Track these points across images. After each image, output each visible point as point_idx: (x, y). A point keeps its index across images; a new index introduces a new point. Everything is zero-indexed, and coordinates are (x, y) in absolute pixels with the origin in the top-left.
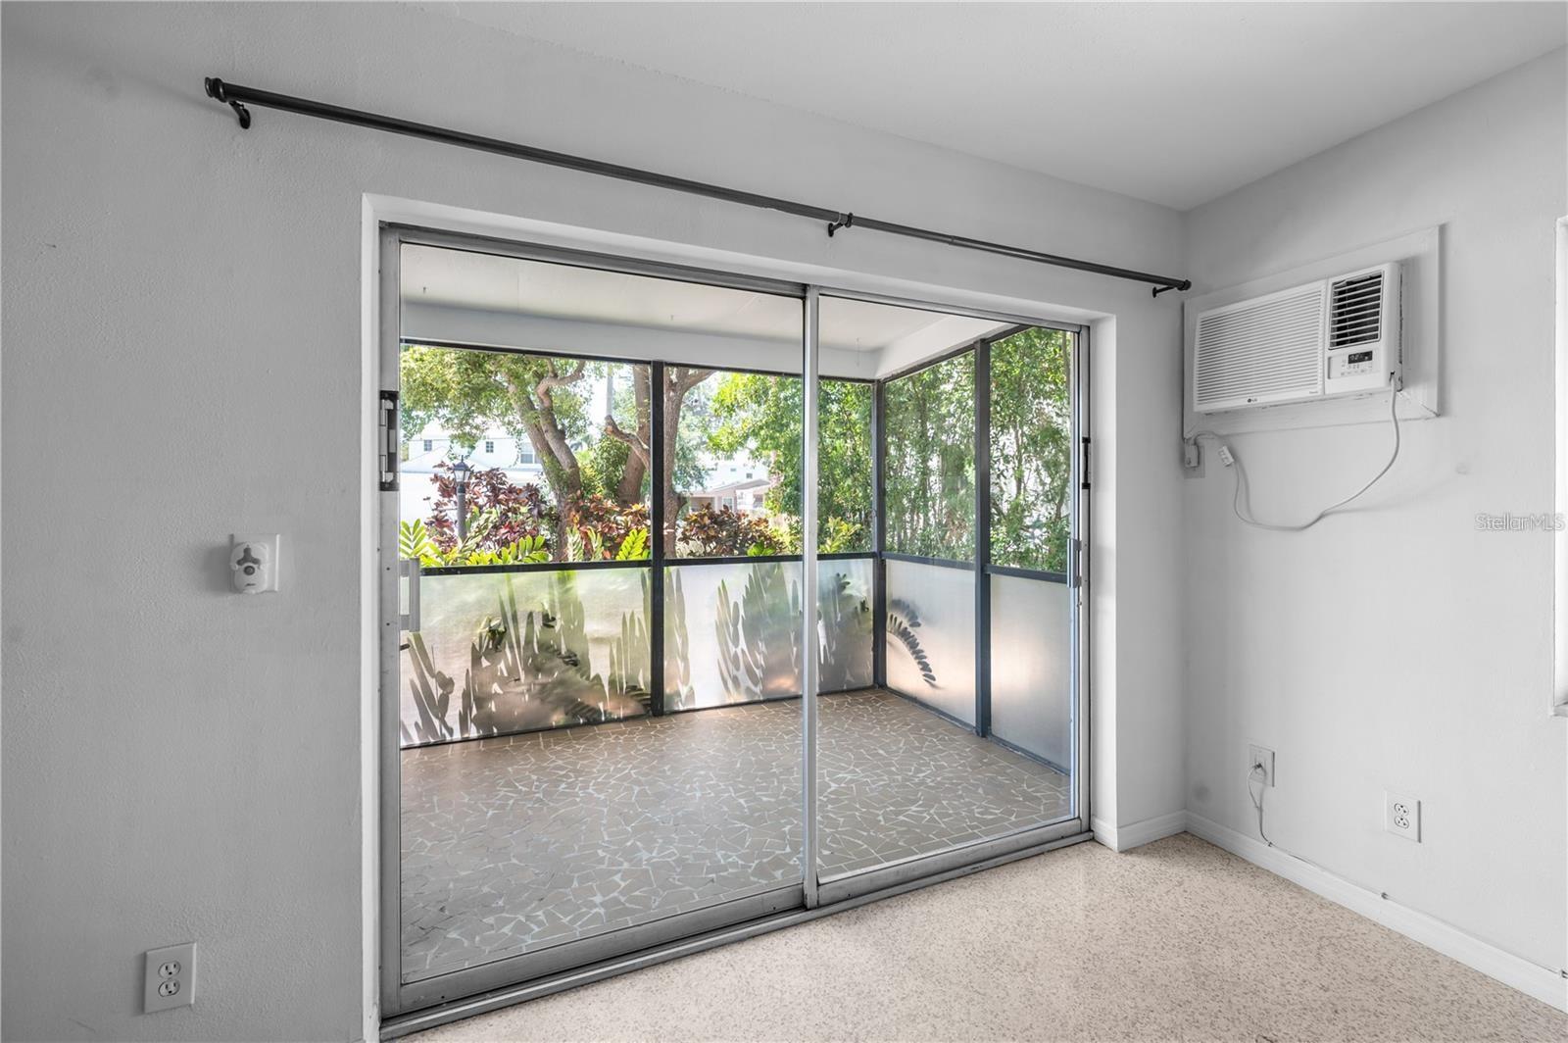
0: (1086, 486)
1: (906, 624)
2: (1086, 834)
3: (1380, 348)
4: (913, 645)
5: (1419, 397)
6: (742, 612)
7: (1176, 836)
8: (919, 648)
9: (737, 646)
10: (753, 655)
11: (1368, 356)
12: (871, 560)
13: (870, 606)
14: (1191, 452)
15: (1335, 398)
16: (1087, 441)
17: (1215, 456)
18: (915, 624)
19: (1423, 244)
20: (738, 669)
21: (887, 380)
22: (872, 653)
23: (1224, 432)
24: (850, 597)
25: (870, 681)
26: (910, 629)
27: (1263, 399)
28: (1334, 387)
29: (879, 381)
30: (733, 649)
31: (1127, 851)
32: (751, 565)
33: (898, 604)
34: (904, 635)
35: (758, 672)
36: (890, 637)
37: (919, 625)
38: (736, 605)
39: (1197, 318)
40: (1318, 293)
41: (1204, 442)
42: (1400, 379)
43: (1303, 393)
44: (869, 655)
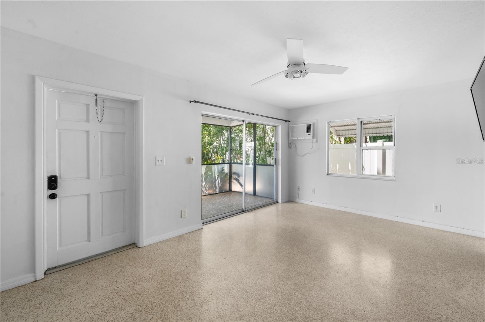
0: (277, 150)
1: (236, 177)
2: (277, 202)
3: (311, 133)
4: (238, 181)
5: (315, 140)
6: (204, 176)
7: (288, 201)
8: (240, 181)
9: (203, 183)
10: (206, 185)
11: (310, 134)
12: (228, 164)
13: (228, 174)
14: (290, 145)
15: (307, 139)
16: (277, 143)
17: (293, 146)
18: (239, 177)
19: (315, 122)
20: (203, 188)
21: (232, 127)
22: (228, 184)
23: (294, 142)
24: (224, 172)
25: (228, 190)
26: (238, 178)
27: (299, 139)
28: (307, 138)
29: (230, 127)
30: (202, 184)
31: (282, 203)
32: (206, 166)
33: (235, 173)
34: (236, 179)
35: (207, 189)
36: (232, 180)
37: (240, 177)
38: (203, 174)
39: (291, 126)
40: (305, 125)
41: (292, 144)
42: (313, 138)
43: (304, 138)
44: (228, 185)
